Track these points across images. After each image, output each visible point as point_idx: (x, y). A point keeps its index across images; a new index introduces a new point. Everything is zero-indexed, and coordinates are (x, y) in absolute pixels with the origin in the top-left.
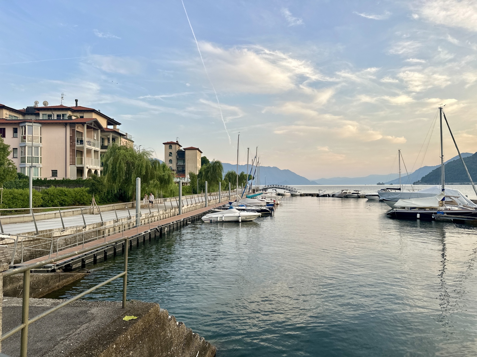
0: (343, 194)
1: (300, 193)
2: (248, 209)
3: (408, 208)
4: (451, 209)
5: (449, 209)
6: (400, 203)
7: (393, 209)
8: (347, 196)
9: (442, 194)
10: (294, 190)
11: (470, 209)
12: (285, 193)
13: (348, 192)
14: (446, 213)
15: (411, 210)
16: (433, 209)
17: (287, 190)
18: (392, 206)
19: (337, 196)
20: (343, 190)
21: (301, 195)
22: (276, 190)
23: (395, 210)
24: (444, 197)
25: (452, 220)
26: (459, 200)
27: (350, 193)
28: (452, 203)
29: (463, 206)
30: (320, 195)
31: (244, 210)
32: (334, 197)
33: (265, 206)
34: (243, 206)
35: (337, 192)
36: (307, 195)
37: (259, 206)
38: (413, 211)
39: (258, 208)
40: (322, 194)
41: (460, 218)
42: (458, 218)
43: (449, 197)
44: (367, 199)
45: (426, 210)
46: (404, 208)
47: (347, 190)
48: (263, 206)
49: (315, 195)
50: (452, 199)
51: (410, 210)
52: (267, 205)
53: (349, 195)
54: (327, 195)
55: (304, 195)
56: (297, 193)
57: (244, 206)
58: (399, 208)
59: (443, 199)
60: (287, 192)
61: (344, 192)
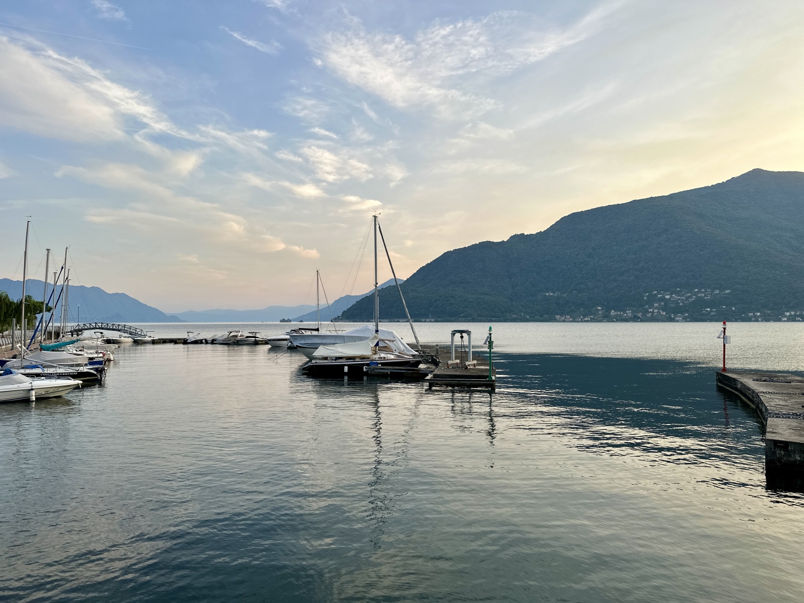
0: (232, 338)
1: (152, 339)
2: (49, 372)
3: (332, 358)
4: (386, 358)
5: (384, 358)
6: (321, 352)
7: (310, 361)
8: (238, 341)
9: (376, 337)
10: (140, 333)
11: (406, 357)
12: (122, 338)
13: (239, 335)
14: (381, 363)
15: (336, 361)
16: (364, 358)
17: (124, 332)
18: (310, 356)
19: (221, 342)
20: (231, 332)
21: (154, 342)
22: (102, 333)
23: (313, 361)
24: (378, 342)
25: (389, 373)
26: (394, 344)
27: (243, 336)
28: (386, 349)
29: (399, 353)
30: (189, 341)
31: (38, 375)
32: (215, 344)
33: (86, 365)
34: (36, 367)
35: (221, 334)
36: (164, 341)
37: (72, 366)
38: (338, 363)
39: (70, 370)
40: (193, 340)
41: (398, 369)
42: (396, 369)
43: (383, 340)
44: (269, 346)
45: (355, 360)
46: (326, 358)
47: (237, 332)
48: (82, 366)
49: (180, 341)
50: (386, 343)
51: (334, 361)
52: (91, 364)
53: (241, 340)
54: (204, 341)
55: (159, 341)
56: (147, 338)
57: (39, 368)
58: (319, 359)
59: (377, 344)
60: (125, 337)
61: (232, 334)
